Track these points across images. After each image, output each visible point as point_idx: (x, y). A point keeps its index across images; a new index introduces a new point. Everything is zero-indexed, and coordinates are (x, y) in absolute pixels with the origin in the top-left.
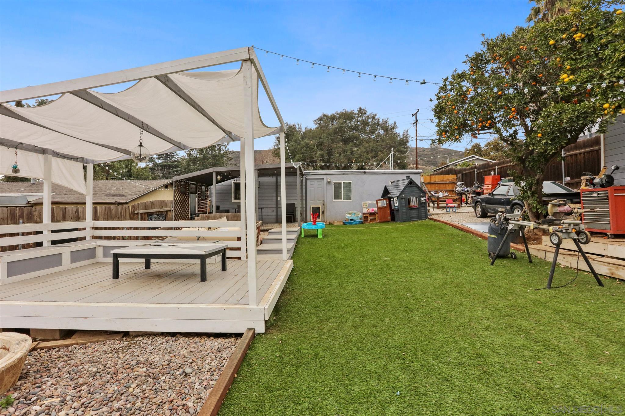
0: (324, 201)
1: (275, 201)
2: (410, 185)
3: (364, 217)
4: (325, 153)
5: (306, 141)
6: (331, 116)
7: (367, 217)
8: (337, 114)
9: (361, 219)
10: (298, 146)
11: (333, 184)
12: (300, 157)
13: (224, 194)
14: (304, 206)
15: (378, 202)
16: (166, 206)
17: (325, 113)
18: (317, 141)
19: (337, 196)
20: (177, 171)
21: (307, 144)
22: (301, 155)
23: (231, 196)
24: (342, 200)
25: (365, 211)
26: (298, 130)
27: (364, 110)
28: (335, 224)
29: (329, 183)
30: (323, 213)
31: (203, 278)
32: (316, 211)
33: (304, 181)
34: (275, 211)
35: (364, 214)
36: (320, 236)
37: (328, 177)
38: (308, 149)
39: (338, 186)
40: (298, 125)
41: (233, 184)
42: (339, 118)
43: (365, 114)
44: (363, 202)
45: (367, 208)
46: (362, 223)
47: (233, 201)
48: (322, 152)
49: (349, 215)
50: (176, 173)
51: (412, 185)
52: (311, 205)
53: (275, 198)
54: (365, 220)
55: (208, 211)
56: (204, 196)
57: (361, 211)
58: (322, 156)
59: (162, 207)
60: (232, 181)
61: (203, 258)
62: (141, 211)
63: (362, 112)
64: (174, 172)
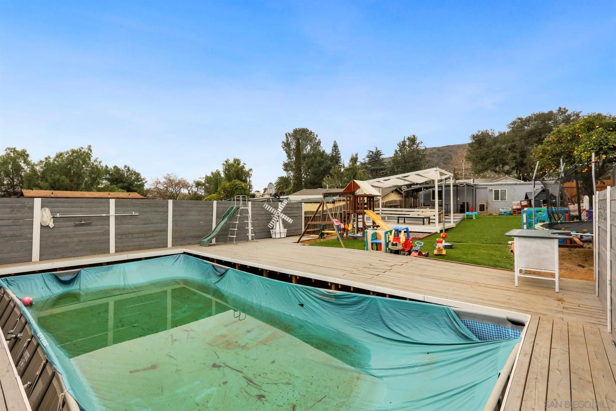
0: (487, 201)
1: (456, 200)
2: (543, 192)
3: (514, 211)
4: (518, 155)
5: (498, 145)
6: (526, 118)
7: (515, 211)
8: (534, 115)
9: (510, 212)
10: (490, 151)
11: (493, 191)
12: (491, 160)
13: (427, 197)
14: (474, 204)
15: (522, 202)
16: (397, 203)
17: (520, 116)
18: (509, 145)
19: (497, 198)
20: (383, 173)
21: (498, 148)
22: (492, 159)
23: (430, 198)
24: (500, 200)
25: (515, 207)
26: (490, 134)
27: (565, 109)
28: (494, 215)
29: (491, 190)
30: (487, 208)
31: (424, 224)
32: (482, 208)
33: (474, 189)
34: (456, 206)
35: (513, 209)
36: (474, 218)
37: (490, 187)
38: (500, 152)
39: (497, 192)
40: (491, 130)
41: (431, 191)
42: (535, 120)
43: (565, 112)
44: (513, 202)
45: (516, 206)
46: (511, 214)
47: (432, 200)
48: (514, 155)
49: (502, 210)
50: (382, 174)
51: (545, 192)
52: (478, 204)
53: (456, 199)
54: (514, 213)
55: (418, 205)
56: (416, 197)
57: (512, 208)
58: (515, 158)
59: (396, 203)
60: (431, 190)
61: (424, 218)
62: (389, 205)
63: (562, 111)
64: (380, 174)
